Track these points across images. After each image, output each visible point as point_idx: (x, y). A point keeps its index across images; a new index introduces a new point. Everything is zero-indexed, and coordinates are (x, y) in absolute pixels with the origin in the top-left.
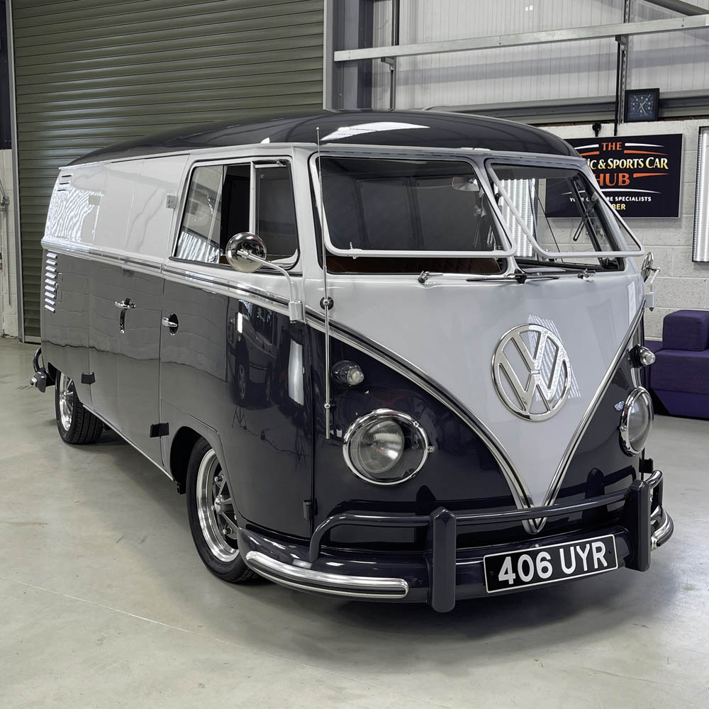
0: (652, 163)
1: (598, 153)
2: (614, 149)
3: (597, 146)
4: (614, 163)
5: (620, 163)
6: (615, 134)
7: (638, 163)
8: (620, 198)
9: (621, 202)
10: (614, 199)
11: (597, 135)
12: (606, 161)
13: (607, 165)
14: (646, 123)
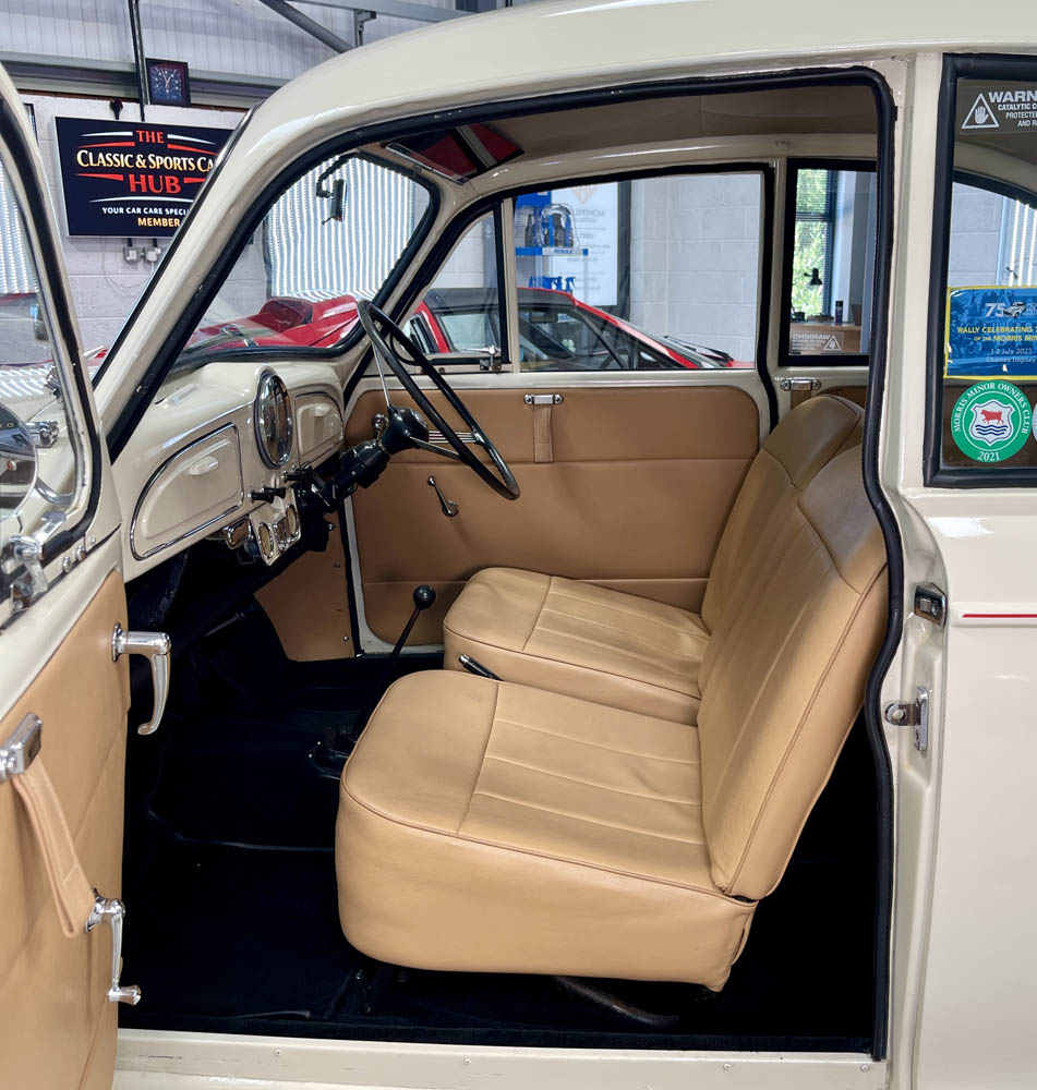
0: (204, 164)
1: (133, 144)
2: (154, 141)
3: (130, 134)
4: (158, 161)
5: (164, 161)
6: (143, 119)
7: (188, 165)
8: (172, 211)
9: (173, 216)
10: (164, 211)
11: (117, 117)
12: (145, 157)
13: (148, 163)
14: (179, 108)
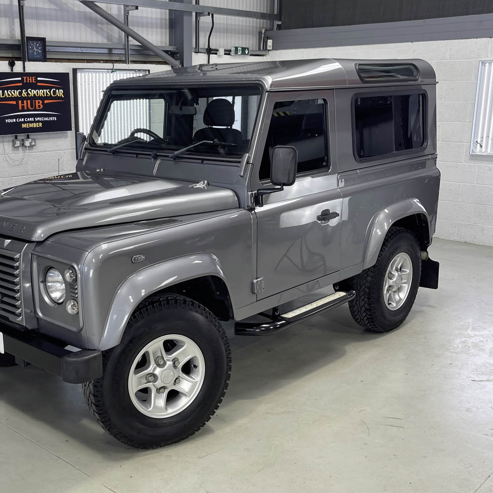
0: (54, 92)
1: (21, 84)
2: (31, 82)
3: (20, 78)
5: (35, 92)
6: (25, 70)
7: (47, 94)
8: (38, 119)
10: (34, 119)
11: (12, 69)
12: (27, 91)
